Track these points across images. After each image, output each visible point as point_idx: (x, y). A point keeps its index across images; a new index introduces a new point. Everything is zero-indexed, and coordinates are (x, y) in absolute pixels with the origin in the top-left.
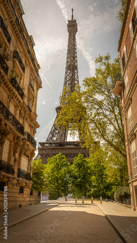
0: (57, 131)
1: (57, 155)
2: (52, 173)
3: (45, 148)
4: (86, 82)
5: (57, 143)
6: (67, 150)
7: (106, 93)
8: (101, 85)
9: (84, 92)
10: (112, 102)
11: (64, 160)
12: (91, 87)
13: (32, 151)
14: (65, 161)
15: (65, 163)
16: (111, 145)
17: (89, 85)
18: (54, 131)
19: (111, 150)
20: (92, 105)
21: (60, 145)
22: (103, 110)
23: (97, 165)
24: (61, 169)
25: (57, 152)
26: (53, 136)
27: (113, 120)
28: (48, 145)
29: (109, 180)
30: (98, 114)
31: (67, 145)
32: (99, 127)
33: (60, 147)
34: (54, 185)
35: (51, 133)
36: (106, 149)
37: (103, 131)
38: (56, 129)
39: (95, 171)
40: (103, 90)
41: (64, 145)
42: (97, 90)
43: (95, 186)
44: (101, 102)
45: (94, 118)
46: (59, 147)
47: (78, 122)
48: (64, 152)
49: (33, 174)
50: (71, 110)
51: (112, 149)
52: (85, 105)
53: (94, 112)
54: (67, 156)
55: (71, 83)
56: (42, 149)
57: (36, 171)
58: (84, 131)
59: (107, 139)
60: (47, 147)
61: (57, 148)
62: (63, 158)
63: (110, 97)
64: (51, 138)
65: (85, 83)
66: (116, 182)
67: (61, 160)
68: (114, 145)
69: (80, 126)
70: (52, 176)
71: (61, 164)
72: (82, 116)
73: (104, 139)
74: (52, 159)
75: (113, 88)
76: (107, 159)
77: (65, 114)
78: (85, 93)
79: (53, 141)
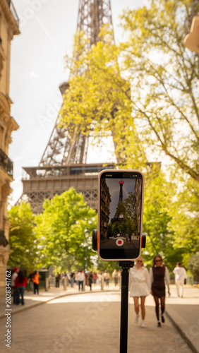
0: (64, 141)
1: (64, 194)
2: (55, 231)
3: (37, 179)
4: (127, 19)
5: (65, 167)
6: (88, 183)
7: (175, 46)
8: (162, 27)
9: (121, 44)
10: (185, 68)
11: (79, 204)
12: (139, 32)
13: (4, 182)
14: (82, 207)
15: (83, 210)
16: (183, 168)
17: (133, 28)
18: (57, 139)
19: (182, 180)
20: (141, 75)
21: (73, 173)
22: (166, 86)
23: (152, 212)
24: (74, 223)
25: (65, 187)
26: (56, 152)
27: (189, 110)
28: (43, 172)
29: (178, 242)
30: (155, 96)
31: (87, 171)
32: (157, 128)
33: (72, 177)
34: (59, 256)
35: (50, 144)
36: (173, 177)
37: (164, 137)
38: (61, 135)
39: (149, 225)
40: (167, 38)
41: (80, 172)
42: (153, 39)
43: (149, 256)
44: (162, 68)
45: (145, 107)
46: (69, 177)
47: (109, 116)
48: (80, 187)
49: (11, 234)
50: (92, 88)
51: (187, 177)
52: (125, 75)
53: (145, 92)
54: (87, 196)
55: (94, 22)
56: (31, 182)
57: (18, 228)
58: (123, 138)
59: (175, 155)
60: (41, 176)
61: (64, 178)
62: (78, 200)
63: (181, 55)
64: (51, 156)
65: (124, 22)
66: (193, 247)
67: (74, 204)
68: (188, 167)
69: (114, 124)
70: (56, 239)
71: (74, 212)
72: (117, 102)
73: (168, 154)
74: (54, 202)
75: (187, 32)
76: (175, 199)
77: (79, 98)
78: (125, 47)
79: (56, 162)
